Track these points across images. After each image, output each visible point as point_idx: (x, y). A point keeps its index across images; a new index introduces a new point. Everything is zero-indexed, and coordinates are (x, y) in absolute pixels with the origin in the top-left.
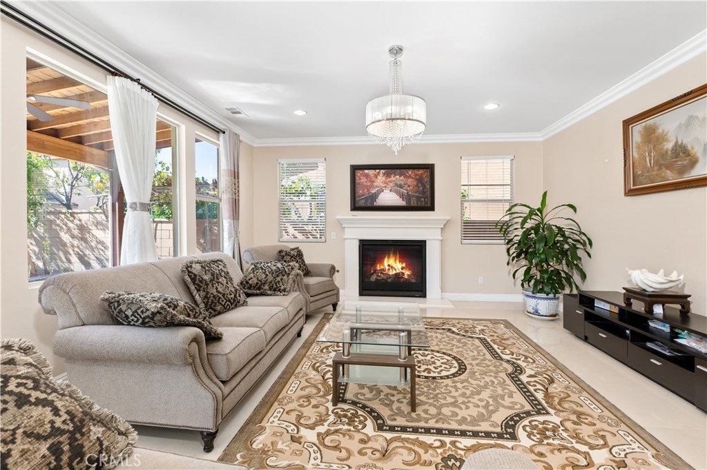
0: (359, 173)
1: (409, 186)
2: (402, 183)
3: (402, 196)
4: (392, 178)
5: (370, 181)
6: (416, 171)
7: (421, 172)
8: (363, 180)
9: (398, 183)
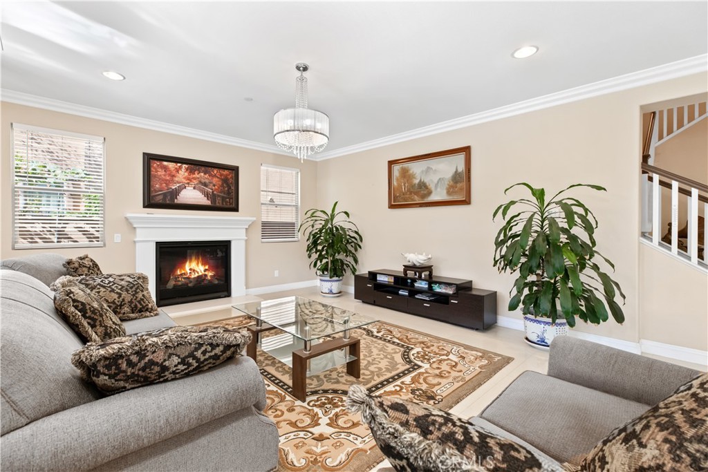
0: (155, 164)
1: (214, 185)
2: (207, 181)
3: (207, 195)
4: (196, 175)
5: (169, 175)
6: (222, 172)
7: (226, 172)
8: (161, 173)
9: (203, 181)
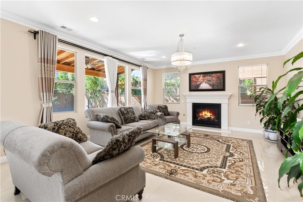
0: (192, 76)
1: (213, 81)
2: (210, 79)
3: (210, 85)
4: (206, 78)
5: (197, 79)
6: (217, 74)
7: (219, 74)
8: (194, 79)
9: (209, 79)
